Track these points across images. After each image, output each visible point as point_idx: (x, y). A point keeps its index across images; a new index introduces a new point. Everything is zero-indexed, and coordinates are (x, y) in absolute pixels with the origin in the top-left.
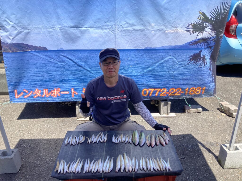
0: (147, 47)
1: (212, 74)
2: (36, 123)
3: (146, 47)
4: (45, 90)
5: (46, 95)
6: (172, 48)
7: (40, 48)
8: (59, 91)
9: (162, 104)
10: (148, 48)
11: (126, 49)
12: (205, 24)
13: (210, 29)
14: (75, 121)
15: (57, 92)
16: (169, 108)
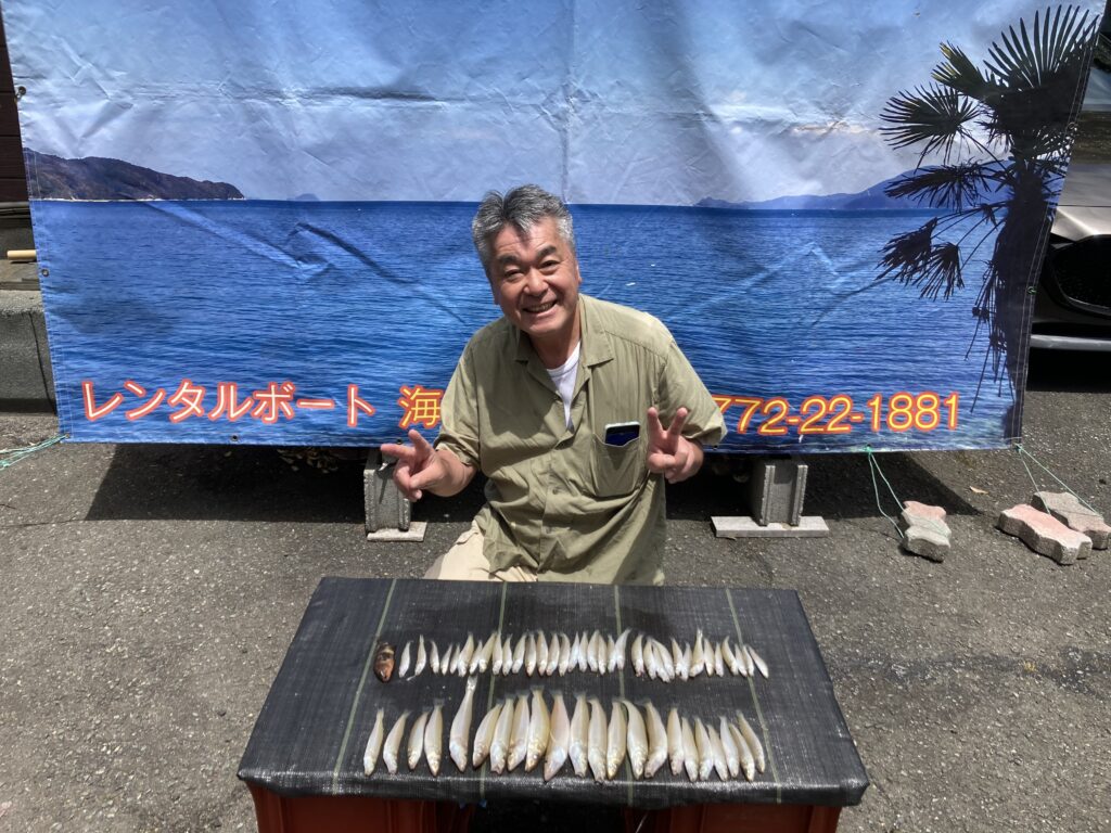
0: (709, 198)
1: (994, 339)
2: (172, 545)
3: (703, 200)
4: (222, 387)
5: (226, 412)
6: (815, 208)
7: (208, 186)
8: (288, 396)
9: (767, 475)
10: (714, 206)
11: (612, 202)
12: (961, 100)
13: (983, 124)
14: (357, 542)
15: (278, 400)
16: (797, 495)
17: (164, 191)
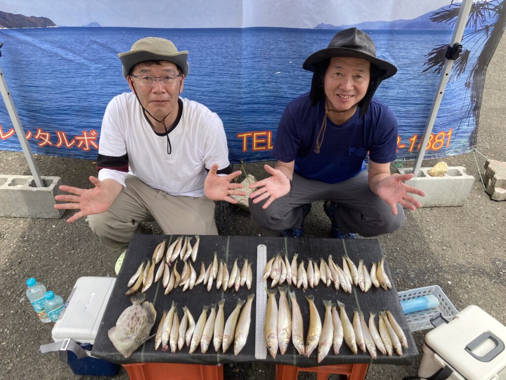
0: (322, 24)
1: (472, 97)
3: (319, 25)
6: (385, 29)
7: (33, 19)
8: (94, 138)
10: (325, 28)
17: (7, 23)
